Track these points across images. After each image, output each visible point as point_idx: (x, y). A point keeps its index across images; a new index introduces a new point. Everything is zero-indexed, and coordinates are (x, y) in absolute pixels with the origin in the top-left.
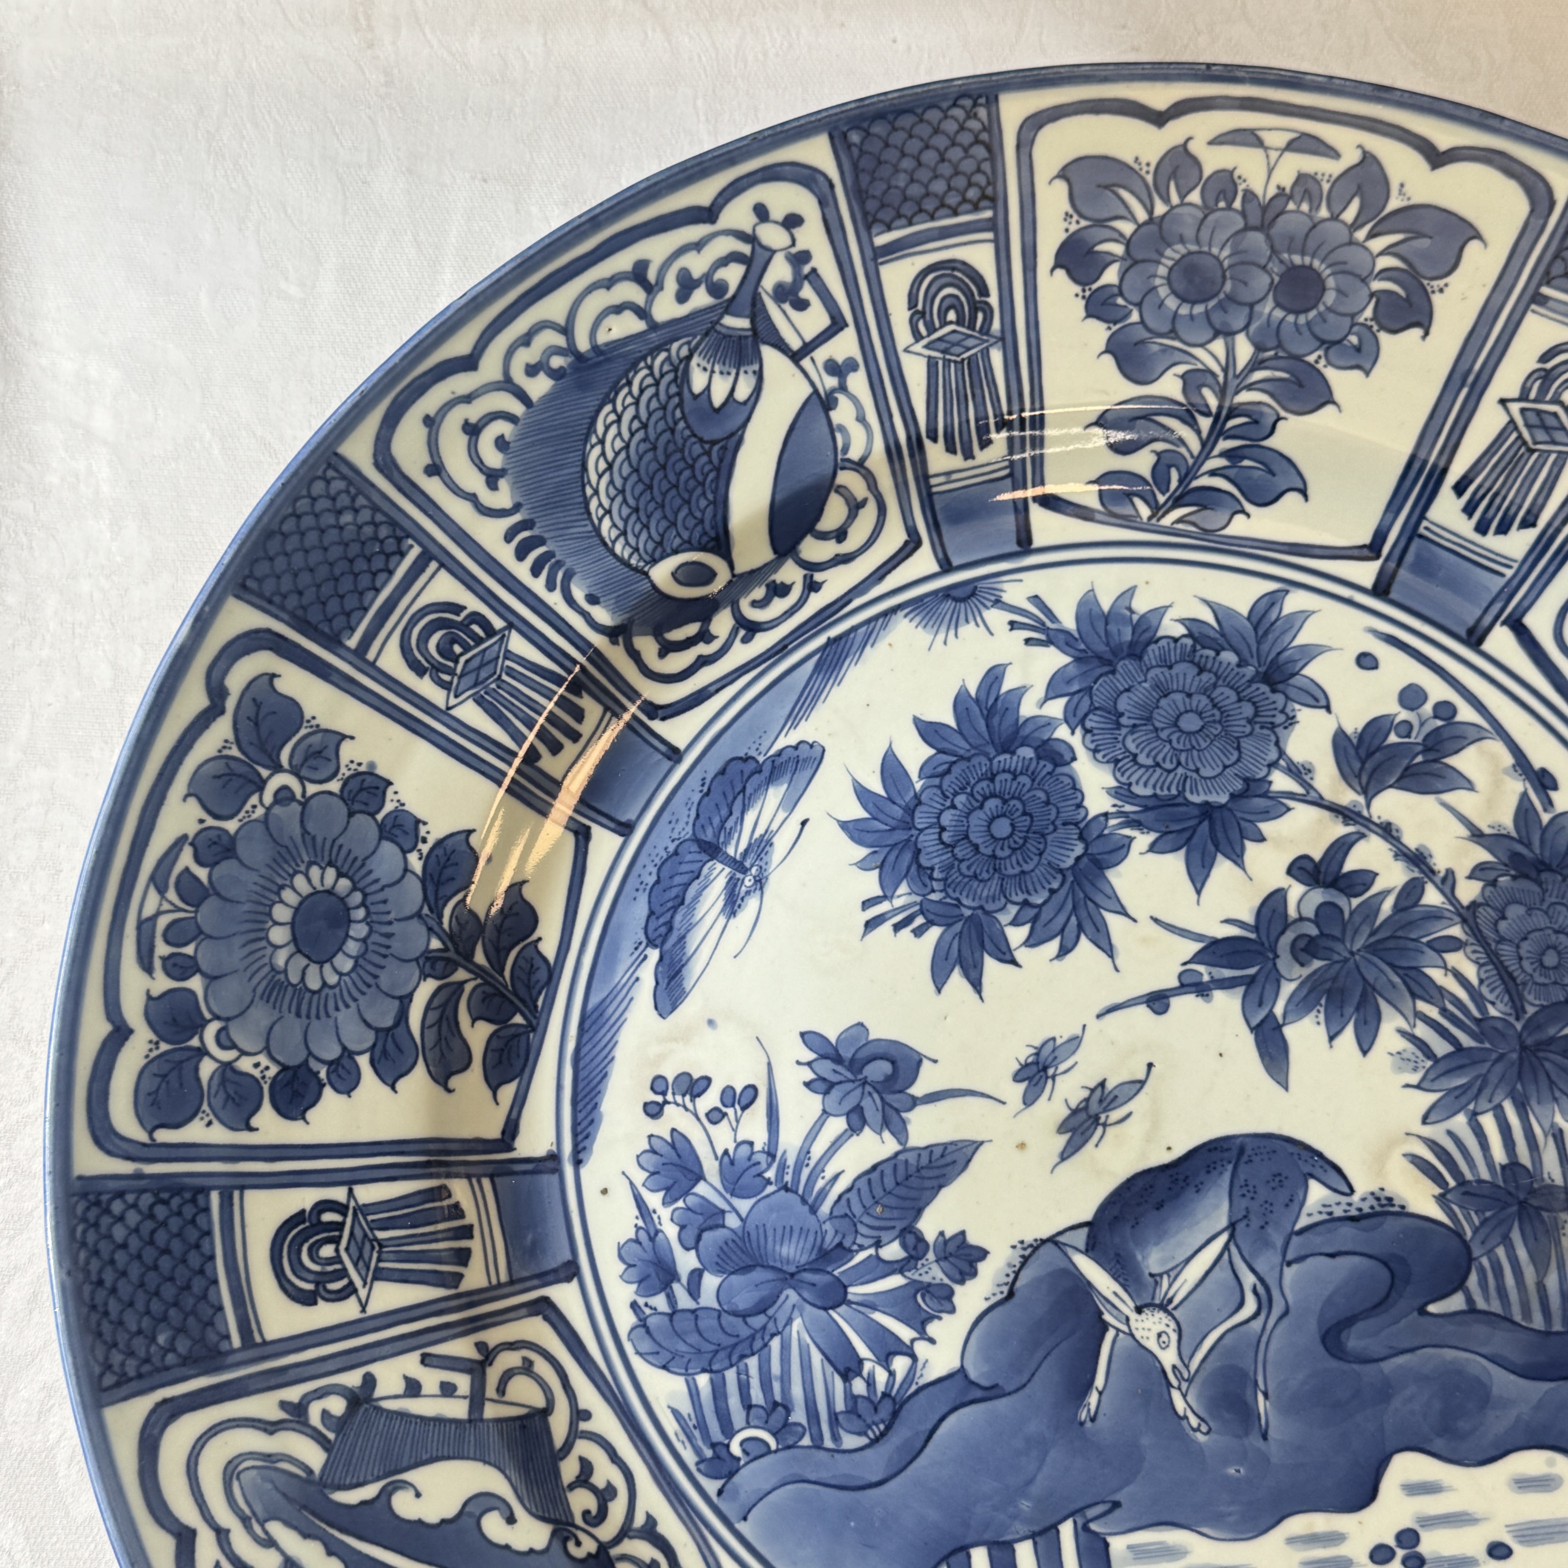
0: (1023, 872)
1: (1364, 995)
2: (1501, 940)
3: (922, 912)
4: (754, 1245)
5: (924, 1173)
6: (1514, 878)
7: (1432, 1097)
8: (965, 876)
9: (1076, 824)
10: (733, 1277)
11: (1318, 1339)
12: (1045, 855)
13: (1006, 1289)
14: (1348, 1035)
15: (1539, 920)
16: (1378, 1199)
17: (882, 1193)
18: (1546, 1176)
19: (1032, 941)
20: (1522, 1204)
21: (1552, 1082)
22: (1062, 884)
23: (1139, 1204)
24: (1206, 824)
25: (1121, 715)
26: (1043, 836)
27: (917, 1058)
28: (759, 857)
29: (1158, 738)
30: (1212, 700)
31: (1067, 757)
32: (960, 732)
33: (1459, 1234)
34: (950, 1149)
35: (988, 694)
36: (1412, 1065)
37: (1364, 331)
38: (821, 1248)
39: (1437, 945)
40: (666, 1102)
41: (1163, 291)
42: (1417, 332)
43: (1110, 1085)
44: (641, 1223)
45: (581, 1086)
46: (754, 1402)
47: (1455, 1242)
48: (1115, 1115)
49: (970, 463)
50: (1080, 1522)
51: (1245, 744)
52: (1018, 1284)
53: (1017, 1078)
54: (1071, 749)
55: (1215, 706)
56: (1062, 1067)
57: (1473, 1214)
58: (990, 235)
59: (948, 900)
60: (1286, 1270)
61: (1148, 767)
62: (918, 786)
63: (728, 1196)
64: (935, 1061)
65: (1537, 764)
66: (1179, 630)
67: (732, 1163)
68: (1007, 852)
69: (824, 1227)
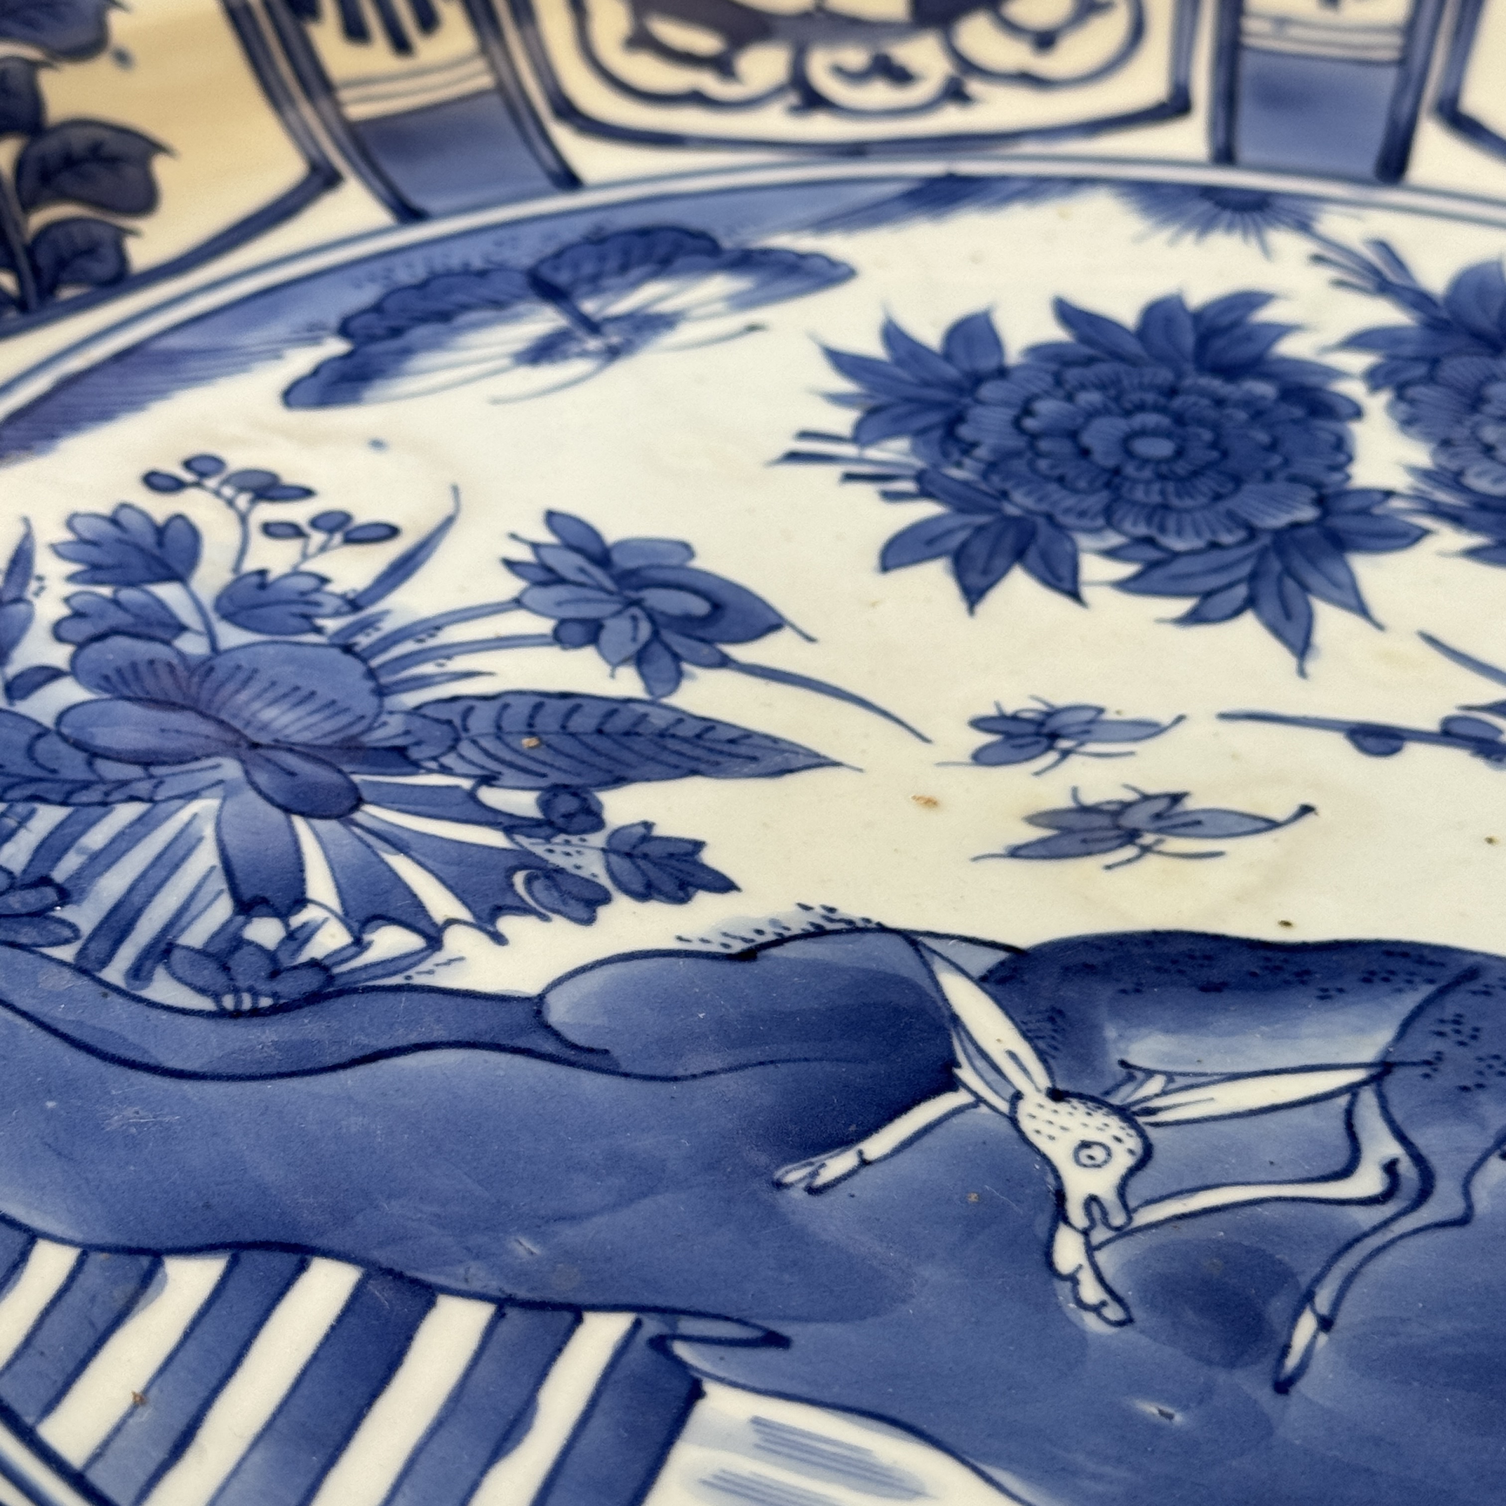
0: (1166, 506)
3: (918, 479)
4: (210, 684)
5: (671, 744)
8: (1039, 473)
9: (1317, 486)
10: (124, 704)
12: (1227, 502)
13: (738, 947)
17: (555, 727)
19: (1131, 586)
22: (1243, 543)
26: (1237, 480)
27: (774, 621)
31: (1344, 413)
32: (1139, 336)
34: (755, 741)
35: (1224, 314)
38: (353, 738)
40: (197, 485)
43: (1192, 805)
50: (652, 1326)
54: (1357, 407)
59: (982, 486)
60: (1495, 1162)
62: (1014, 361)
63: (214, 615)
64: (811, 642)
67: (261, 586)
68: (1147, 475)
69: (384, 718)
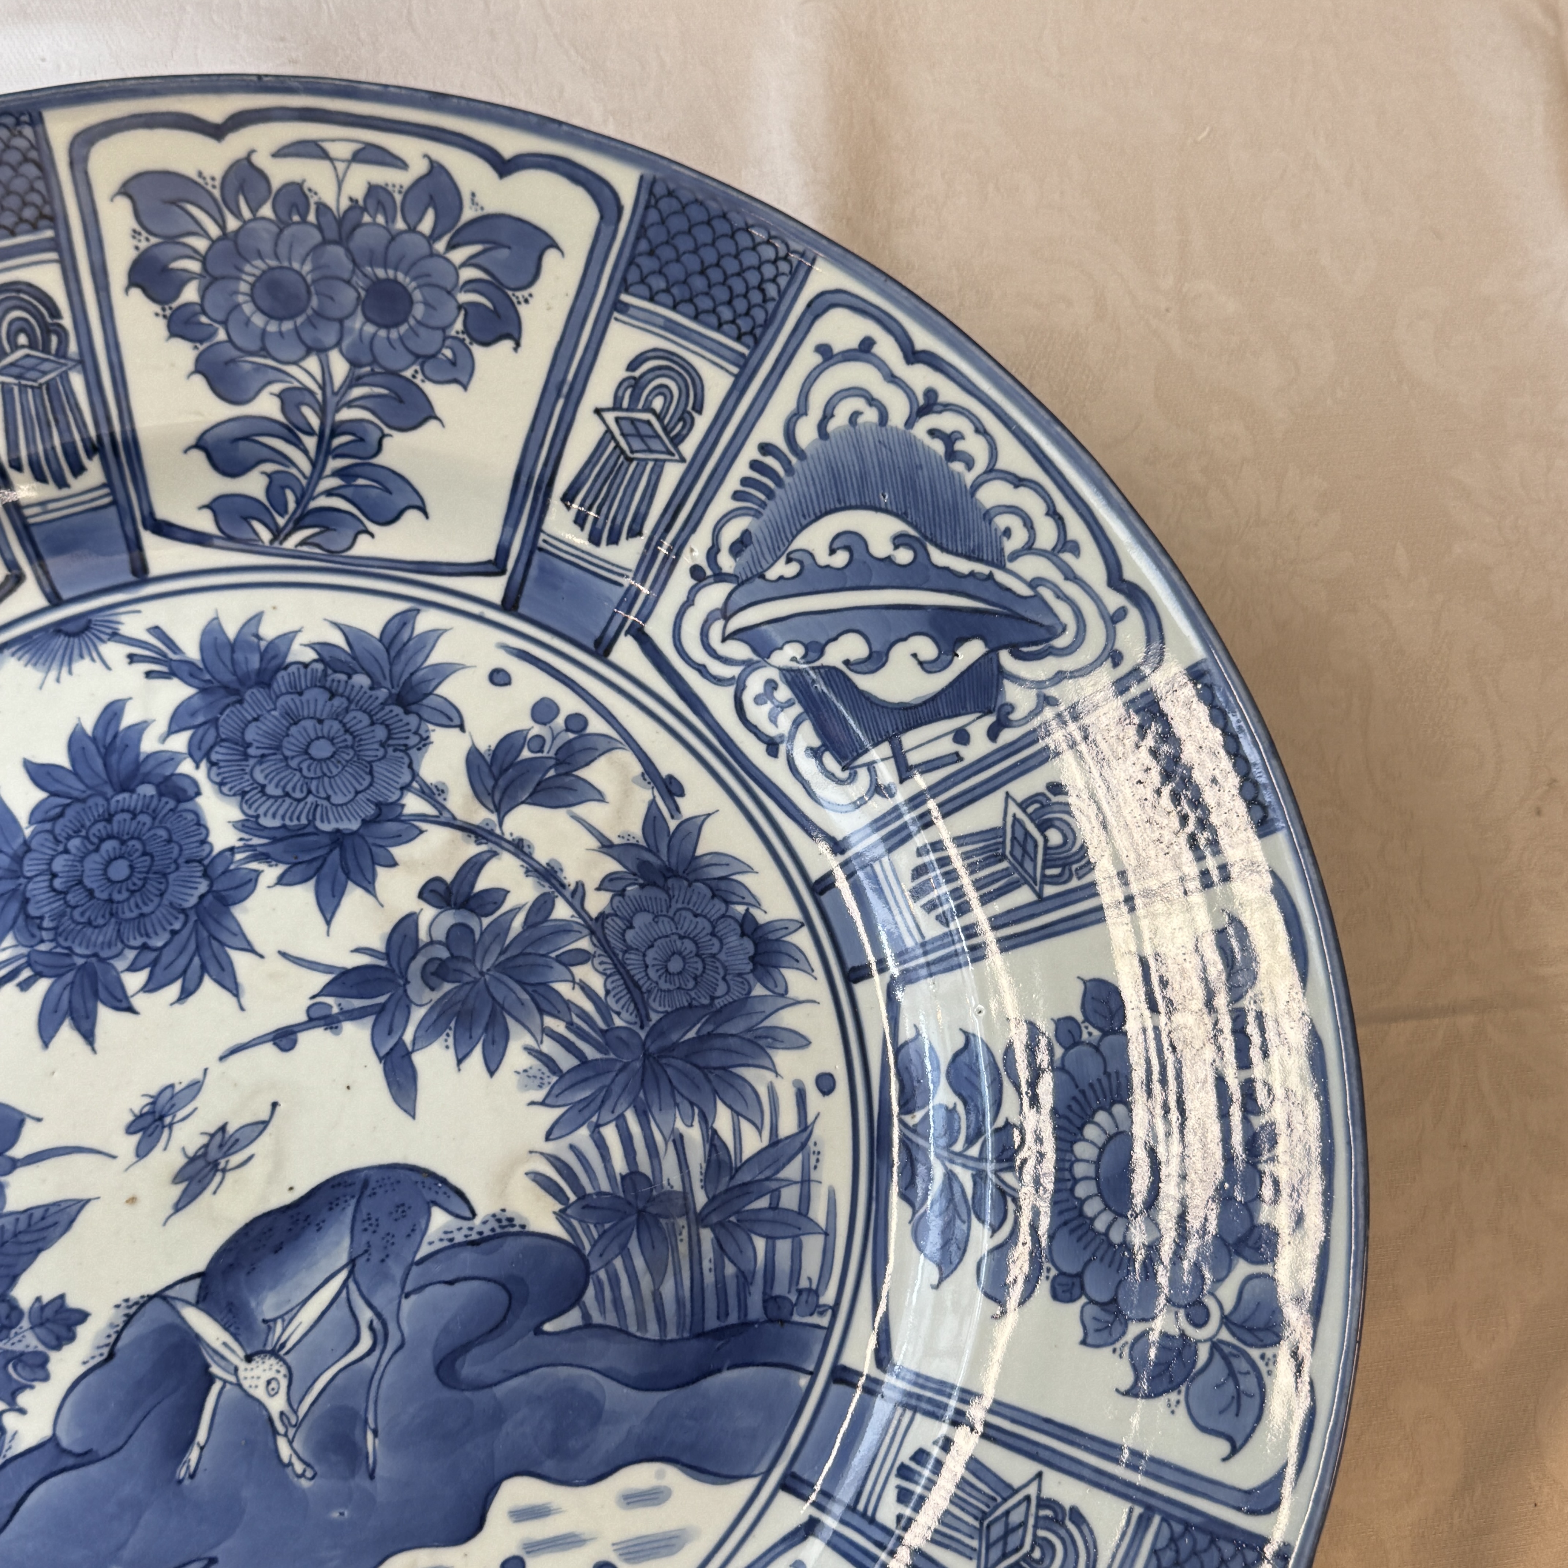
0: (142, 915)
1: (493, 1015)
2: (628, 949)
3: (29, 964)
5: (21, 1238)
6: (642, 886)
7: (556, 1113)
8: (79, 923)
9: (200, 861)
11: (432, 1369)
12: (167, 896)
13: (106, 1351)
14: (476, 1057)
15: (666, 927)
16: (499, 1221)
18: (665, 1182)
19: (151, 986)
20: (641, 1212)
21: (673, 1088)
22: (185, 924)
23: (256, 1250)
24: (336, 852)
25: (249, 745)
26: (165, 875)
27: (19, 1117)
29: (288, 766)
30: (344, 725)
31: (191, 792)
32: (75, 773)
33: (577, 1249)
34: (52, 1210)
35: (106, 731)
36: (538, 1082)
37: (456, 344)
39: (565, 959)
41: (248, 308)
42: (508, 344)
43: (231, 1129)
47: (574, 1258)
48: (235, 1160)
49: (65, 492)
51: (378, 768)
52: (120, 1344)
53: (130, 1130)
54: (195, 783)
55: (347, 731)
56: (180, 1115)
57: (592, 1227)
58: (53, 255)
59: (59, 950)
60: (404, 1301)
61: (276, 798)
62: (28, 832)
64: (39, 1120)
65: (664, 771)
66: (309, 655)
68: (125, 895)
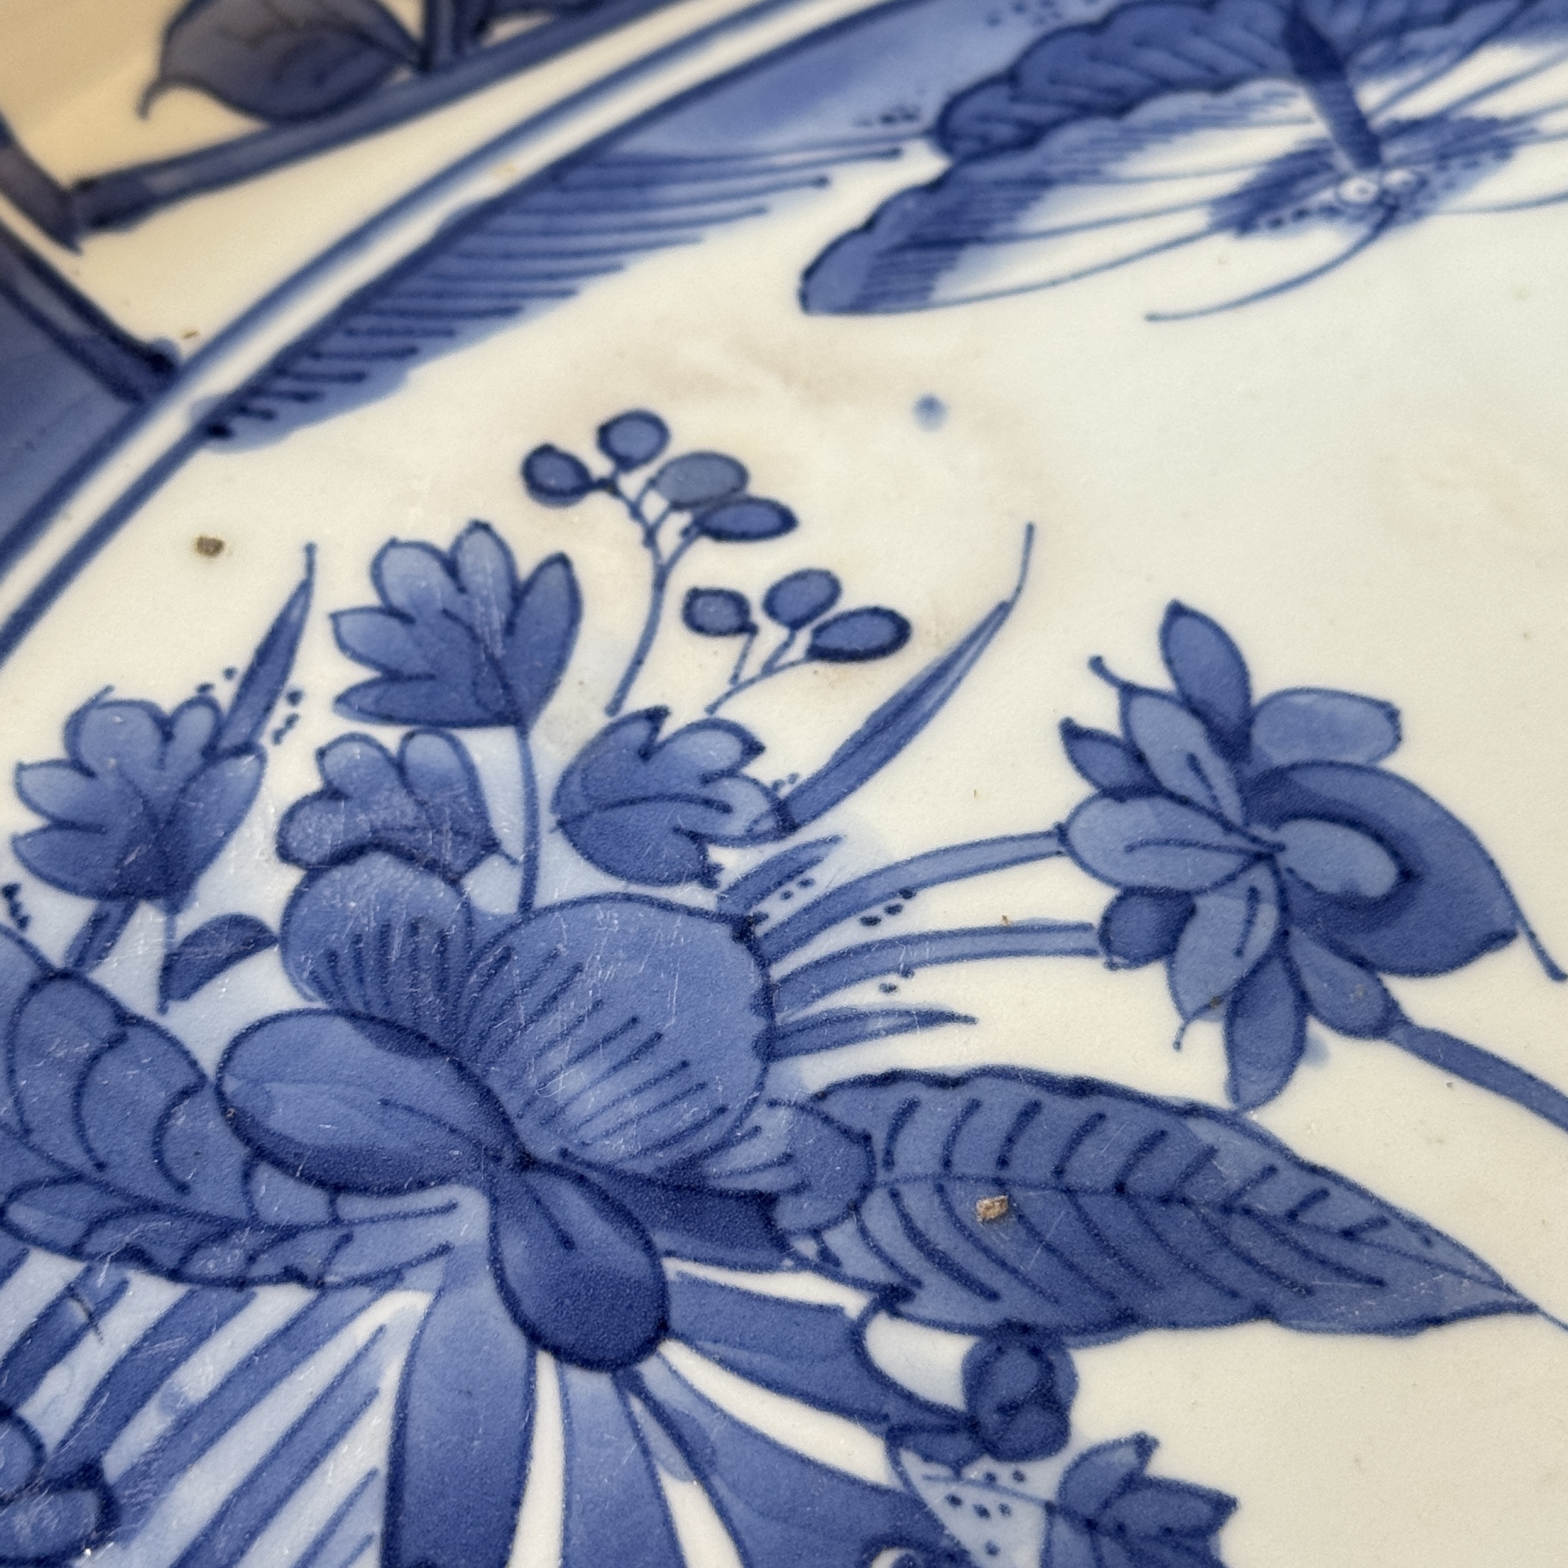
4: (494, 996)
5: (1240, 1228)
10: (341, 1028)
17: (1043, 1170)
27: (1501, 921)
28: (1443, 158)
34: (1393, 1235)
38: (693, 1161)
40: (609, 486)
44: (224, 693)
45: (416, 283)
46: (30, 1411)
63: (547, 819)
64: (1556, 975)
67: (646, 753)
69: (759, 1116)
